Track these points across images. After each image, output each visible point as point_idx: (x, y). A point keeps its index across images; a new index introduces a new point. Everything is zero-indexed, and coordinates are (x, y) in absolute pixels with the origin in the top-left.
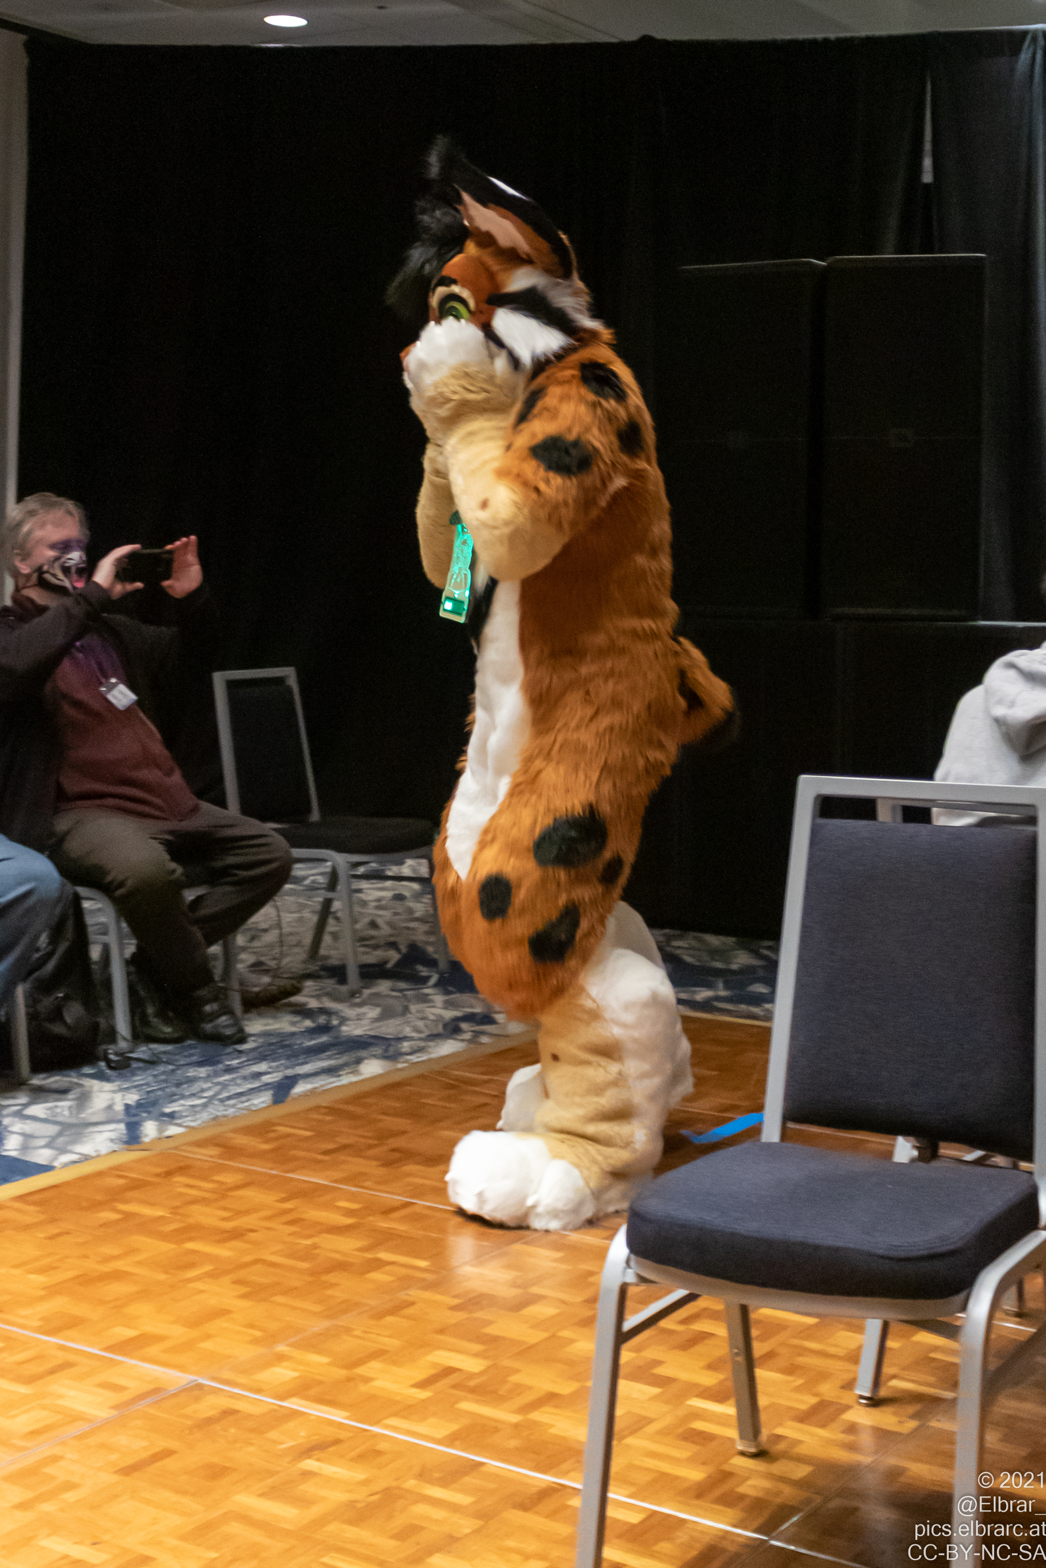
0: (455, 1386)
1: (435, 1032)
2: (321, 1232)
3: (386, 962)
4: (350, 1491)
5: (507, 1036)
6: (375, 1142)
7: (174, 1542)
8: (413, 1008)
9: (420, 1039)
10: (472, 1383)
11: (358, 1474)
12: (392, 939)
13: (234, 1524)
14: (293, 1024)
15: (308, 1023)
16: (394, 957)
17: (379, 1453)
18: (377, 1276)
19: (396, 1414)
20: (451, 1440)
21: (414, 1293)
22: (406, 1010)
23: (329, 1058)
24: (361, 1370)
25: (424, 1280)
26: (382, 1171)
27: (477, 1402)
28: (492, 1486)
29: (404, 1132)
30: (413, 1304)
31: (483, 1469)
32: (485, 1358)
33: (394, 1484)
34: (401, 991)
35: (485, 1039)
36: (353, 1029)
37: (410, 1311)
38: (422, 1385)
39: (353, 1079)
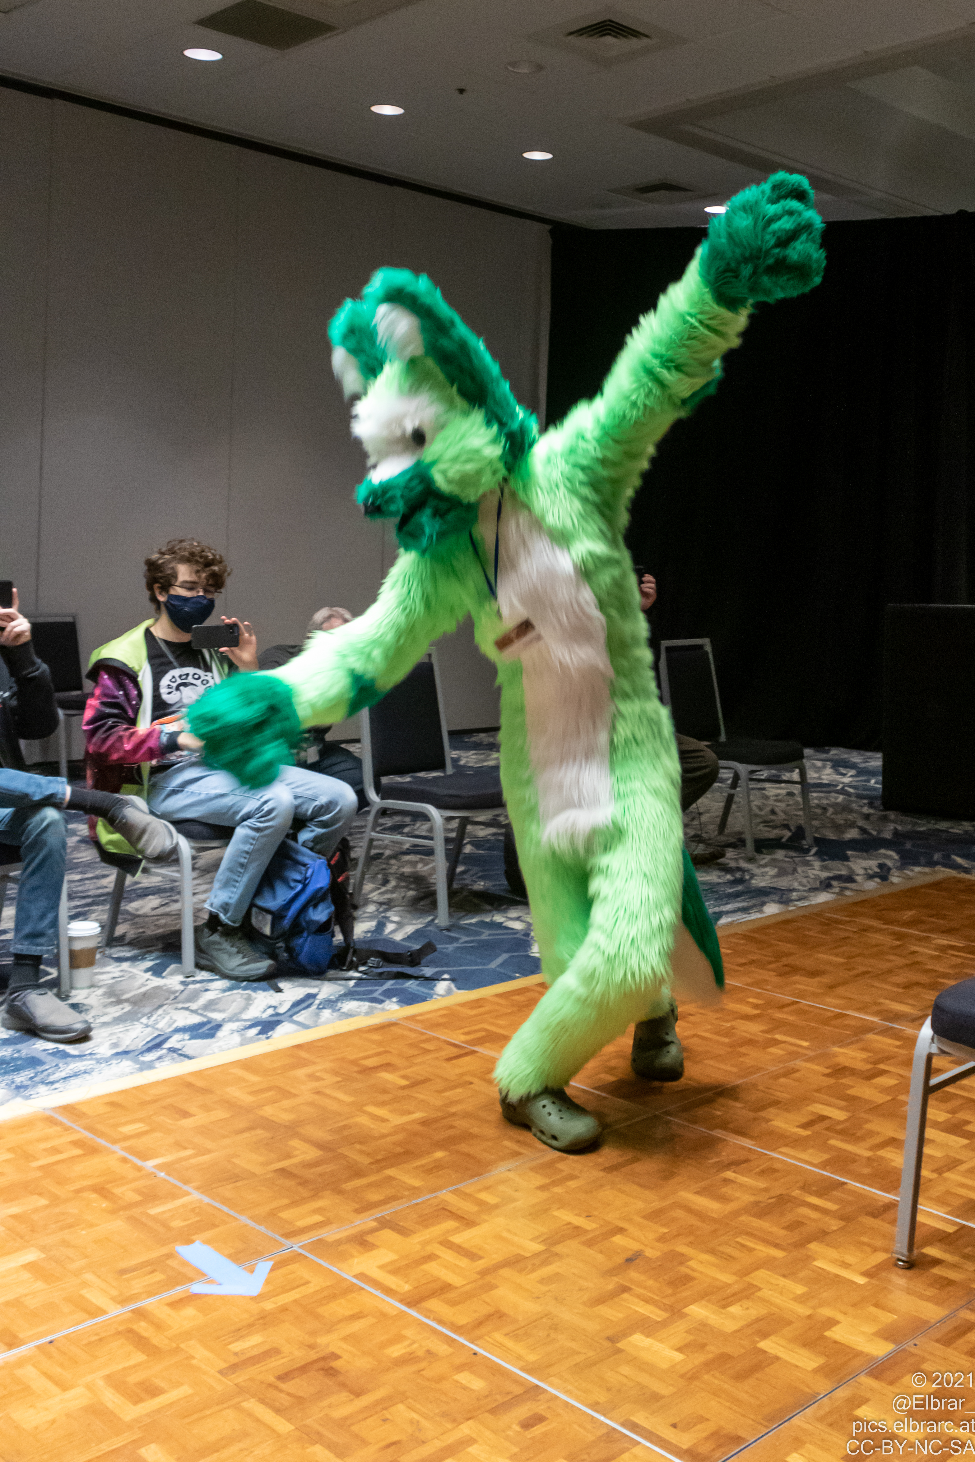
0: (827, 1129)
1: (814, 886)
2: (736, 1019)
3: (782, 838)
4: (755, 1195)
5: (863, 891)
6: (773, 959)
7: (640, 1220)
8: (799, 869)
9: (804, 891)
10: (839, 1127)
11: (761, 1184)
12: (785, 822)
13: (678, 1210)
14: (719, 877)
15: (729, 877)
16: (787, 834)
17: (775, 1171)
18: (773, 1050)
19: (786, 1145)
20: (823, 1165)
21: (799, 1063)
22: (795, 870)
23: (743, 901)
24: (763, 1114)
25: (806, 1055)
26: (777, 980)
27: (842, 1141)
28: (851, 1199)
29: (793, 954)
30: (798, 1070)
31: (845, 1186)
32: (847, 1111)
33: (785, 1192)
34: (792, 857)
35: (848, 893)
36: (758, 882)
37: (797, 1075)
38: (805, 1126)
39: (759, 916)
